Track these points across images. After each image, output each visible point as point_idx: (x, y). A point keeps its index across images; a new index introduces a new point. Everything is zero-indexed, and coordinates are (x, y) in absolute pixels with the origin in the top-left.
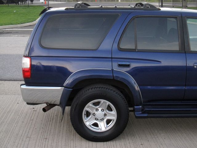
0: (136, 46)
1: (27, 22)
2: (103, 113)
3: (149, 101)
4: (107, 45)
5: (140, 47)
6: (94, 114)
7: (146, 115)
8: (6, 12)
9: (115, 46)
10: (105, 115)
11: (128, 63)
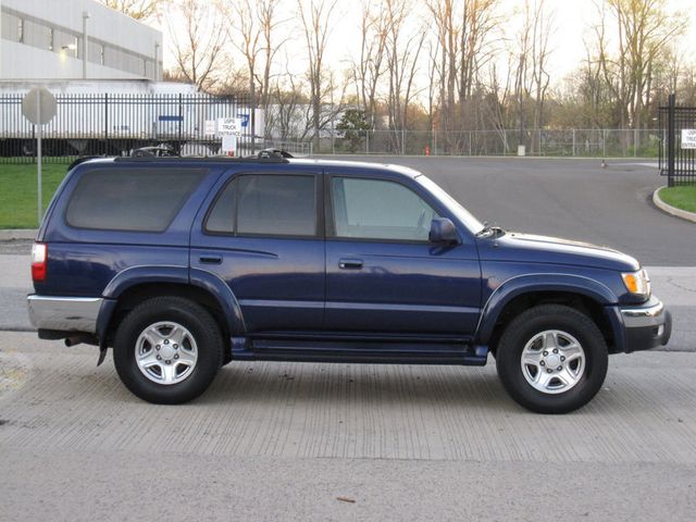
0: (236, 226)
2: (175, 352)
3: (259, 330)
4: (183, 224)
5: (241, 230)
6: (158, 348)
7: (251, 354)
9: (198, 225)
10: (177, 357)
11: (218, 257)
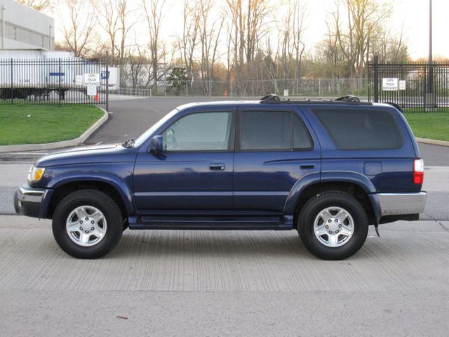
1: (62, 140)
8: (8, 117)
